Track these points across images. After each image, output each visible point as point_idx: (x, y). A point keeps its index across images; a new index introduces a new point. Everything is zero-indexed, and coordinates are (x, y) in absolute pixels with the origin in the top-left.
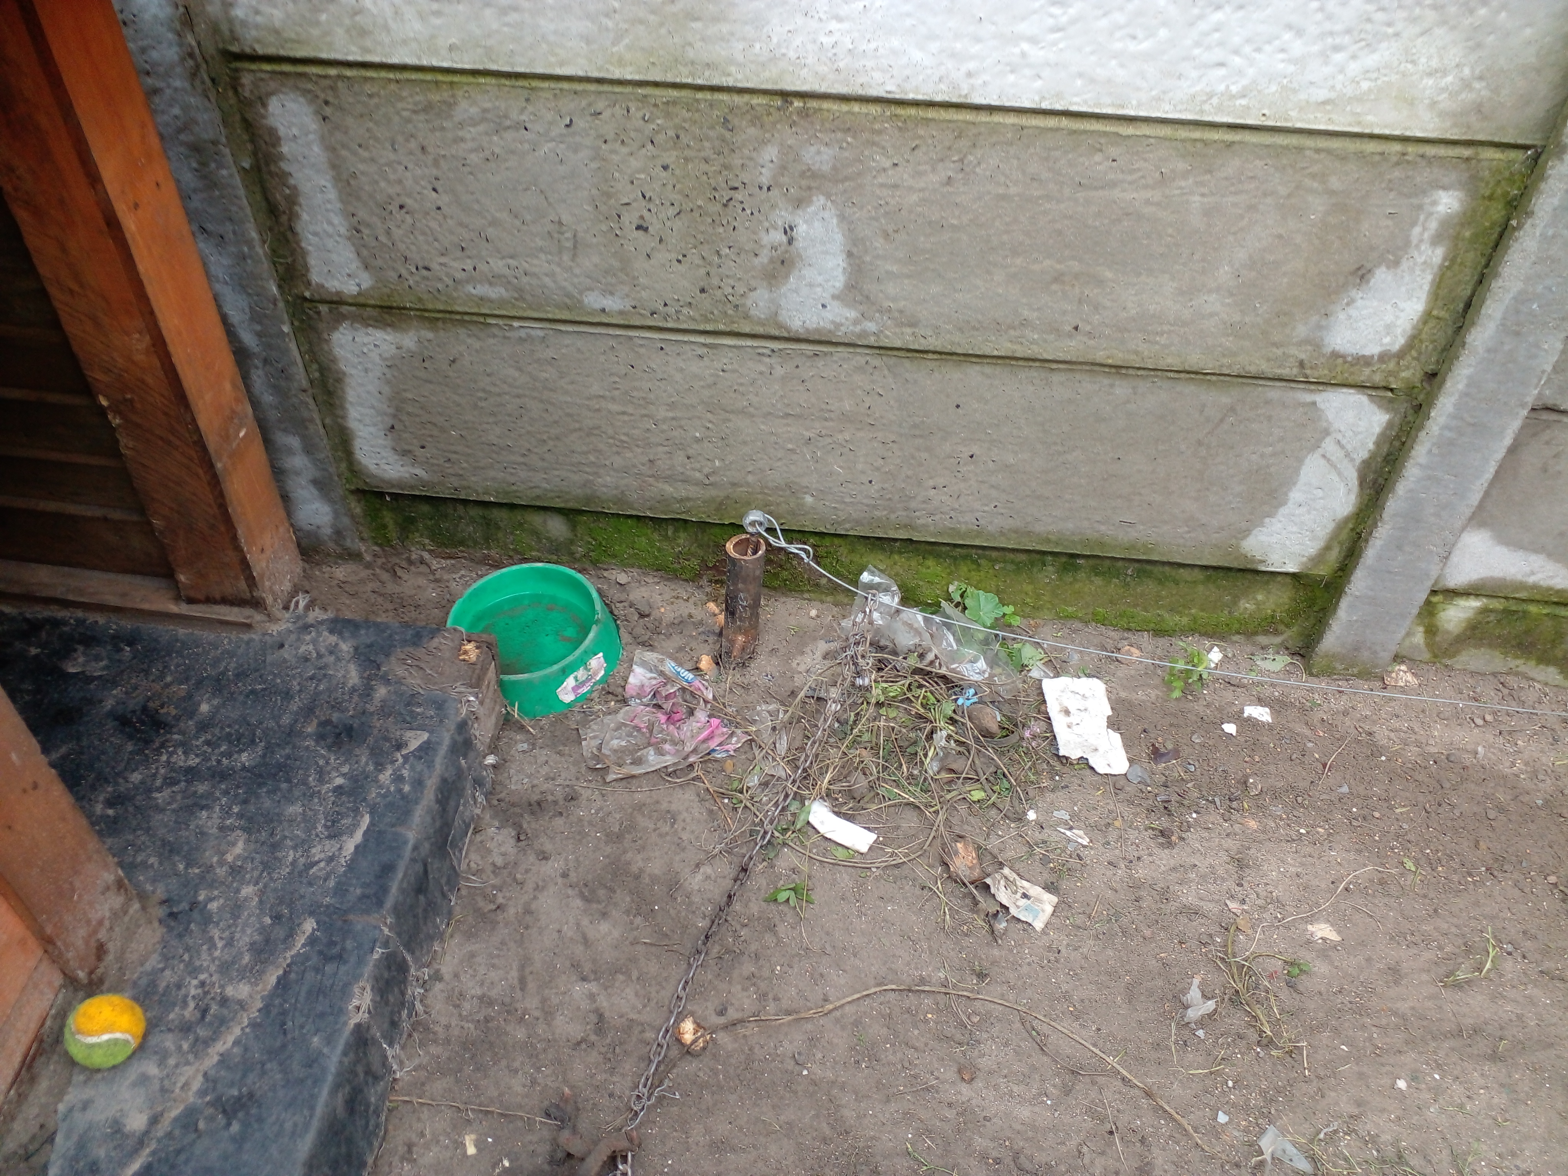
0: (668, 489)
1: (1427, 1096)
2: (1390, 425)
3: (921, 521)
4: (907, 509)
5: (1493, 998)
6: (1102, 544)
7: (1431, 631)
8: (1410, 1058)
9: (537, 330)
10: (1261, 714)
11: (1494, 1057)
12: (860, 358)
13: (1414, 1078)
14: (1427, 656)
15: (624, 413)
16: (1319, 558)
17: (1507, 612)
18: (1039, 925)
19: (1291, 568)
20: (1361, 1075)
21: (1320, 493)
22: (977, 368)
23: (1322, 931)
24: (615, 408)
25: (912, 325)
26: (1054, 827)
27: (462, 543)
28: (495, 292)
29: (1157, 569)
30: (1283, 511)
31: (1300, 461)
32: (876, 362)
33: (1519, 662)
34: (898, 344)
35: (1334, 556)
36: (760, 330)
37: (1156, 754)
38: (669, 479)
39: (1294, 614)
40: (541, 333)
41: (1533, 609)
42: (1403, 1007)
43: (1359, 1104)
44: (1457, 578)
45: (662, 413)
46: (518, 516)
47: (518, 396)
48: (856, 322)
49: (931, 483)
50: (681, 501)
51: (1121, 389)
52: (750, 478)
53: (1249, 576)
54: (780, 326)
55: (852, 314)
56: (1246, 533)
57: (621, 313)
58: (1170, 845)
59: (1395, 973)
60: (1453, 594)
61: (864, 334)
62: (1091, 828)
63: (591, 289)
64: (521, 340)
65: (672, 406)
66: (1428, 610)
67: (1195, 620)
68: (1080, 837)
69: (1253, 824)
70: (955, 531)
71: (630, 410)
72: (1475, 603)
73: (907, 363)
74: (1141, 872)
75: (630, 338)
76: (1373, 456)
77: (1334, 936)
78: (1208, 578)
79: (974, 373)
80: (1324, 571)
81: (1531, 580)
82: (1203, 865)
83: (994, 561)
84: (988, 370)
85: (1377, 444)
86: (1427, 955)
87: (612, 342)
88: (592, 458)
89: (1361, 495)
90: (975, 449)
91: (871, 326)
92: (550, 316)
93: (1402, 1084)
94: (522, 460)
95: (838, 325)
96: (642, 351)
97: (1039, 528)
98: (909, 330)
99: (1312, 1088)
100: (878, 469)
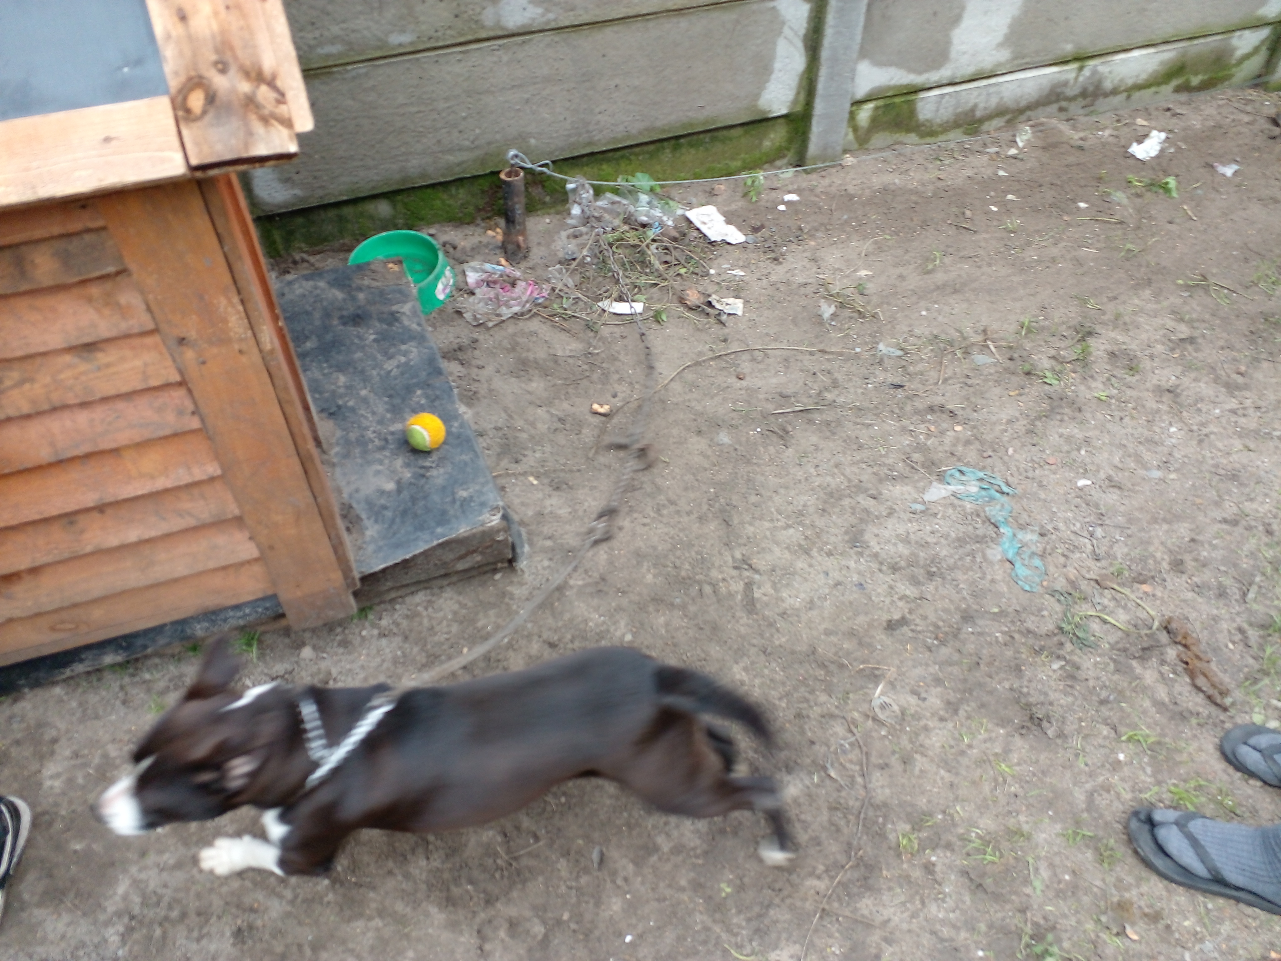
0: (451, 158)
1: (936, 314)
2: (811, 10)
3: (596, 138)
4: (588, 132)
5: (945, 272)
6: (691, 125)
7: (855, 129)
8: (923, 303)
9: (362, 68)
10: (793, 197)
11: (956, 291)
12: (549, 37)
13: (927, 309)
14: (856, 146)
15: (419, 112)
16: (795, 102)
17: (887, 106)
18: (740, 313)
19: (784, 111)
20: (906, 316)
21: (787, 60)
22: (610, 28)
23: (863, 273)
24: (413, 109)
25: (572, 10)
26: (725, 273)
27: (325, 240)
28: (334, 49)
29: (721, 134)
30: (774, 76)
31: (775, 44)
32: (557, 38)
33: (898, 135)
34: (567, 23)
35: (802, 97)
36: (491, 34)
37: (756, 230)
38: (450, 151)
39: (790, 141)
40: (364, 70)
41: (897, 100)
42: (911, 287)
43: (910, 326)
44: (861, 91)
45: (442, 105)
46: (361, 207)
47: (355, 118)
48: (543, 15)
49: (598, 110)
50: (459, 164)
51: (683, 23)
52: (498, 137)
53: (765, 124)
54: (503, 28)
55: (540, 11)
56: (757, 96)
57: (411, 43)
58: (781, 263)
59: (901, 277)
60: (859, 103)
61: (548, 22)
62: (743, 268)
63: (392, 32)
64: (354, 78)
65: (447, 99)
66: (852, 116)
67: (744, 161)
68: (739, 272)
69: (813, 243)
70: (615, 140)
71: (422, 108)
72: (870, 106)
73: (573, 35)
74: (773, 278)
75: (418, 59)
76: (808, 30)
77: (870, 273)
78: (746, 132)
79: (609, 32)
80: (799, 108)
81: (893, 83)
82: (799, 266)
83: (637, 155)
84: (616, 28)
85: (808, 23)
86: (912, 267)
87: (408, 65)
88: (403, 149)
89: (807, 56)
90: (617, 81)
91: (551, 16)
92: (369, 56)
93: (924, 313)
94: (361, 163)
95: (533, 19)
96: (426, 66)
97: (659, 124)
98: (571, 13)
99: (889, 326)
100: (567, 109)
